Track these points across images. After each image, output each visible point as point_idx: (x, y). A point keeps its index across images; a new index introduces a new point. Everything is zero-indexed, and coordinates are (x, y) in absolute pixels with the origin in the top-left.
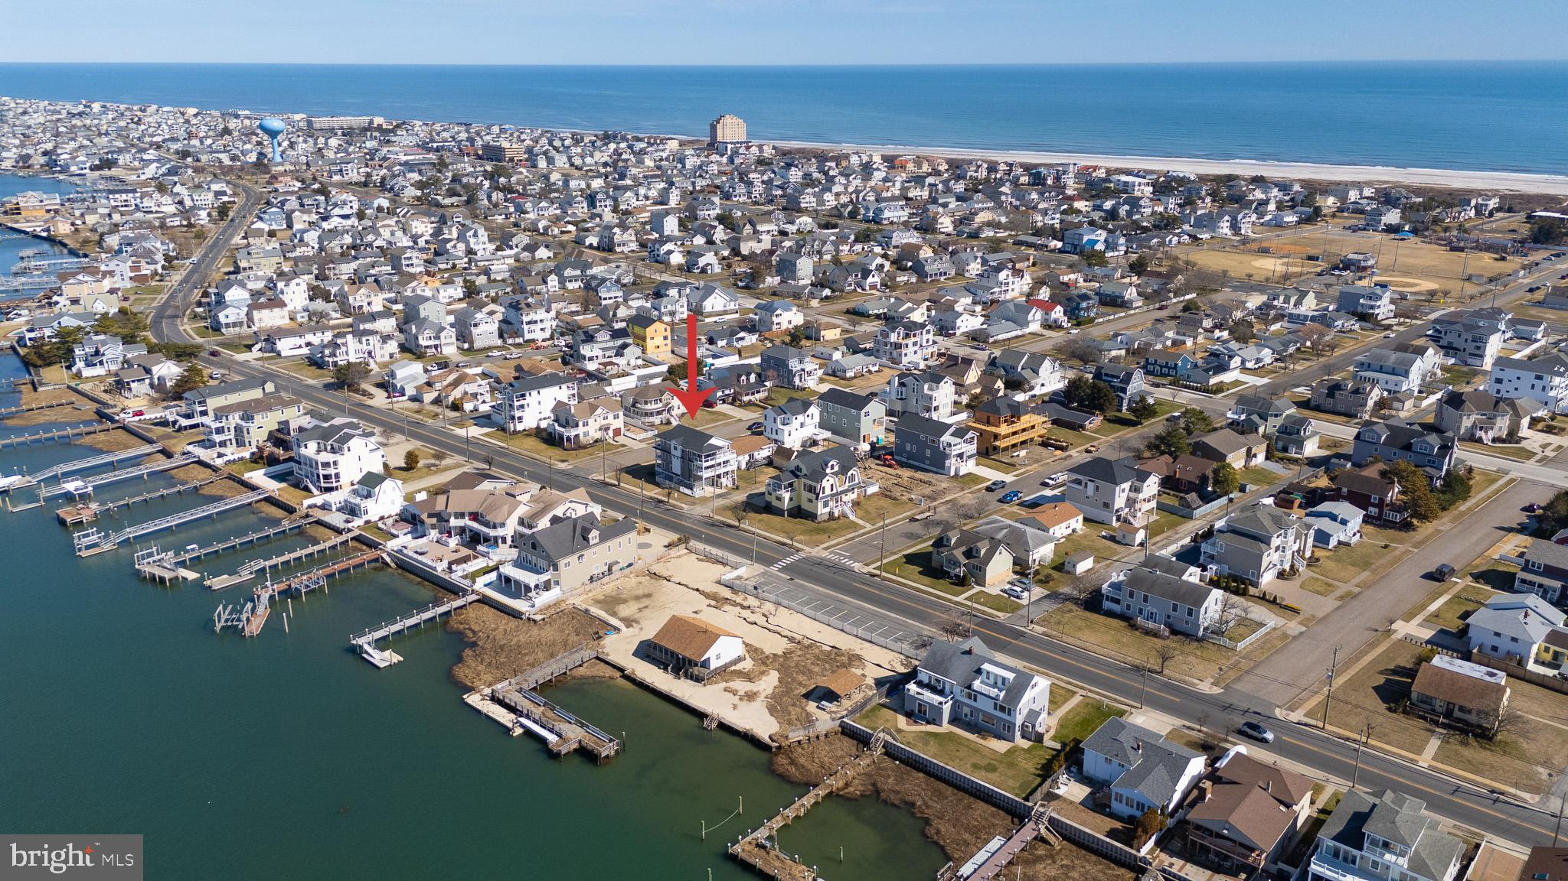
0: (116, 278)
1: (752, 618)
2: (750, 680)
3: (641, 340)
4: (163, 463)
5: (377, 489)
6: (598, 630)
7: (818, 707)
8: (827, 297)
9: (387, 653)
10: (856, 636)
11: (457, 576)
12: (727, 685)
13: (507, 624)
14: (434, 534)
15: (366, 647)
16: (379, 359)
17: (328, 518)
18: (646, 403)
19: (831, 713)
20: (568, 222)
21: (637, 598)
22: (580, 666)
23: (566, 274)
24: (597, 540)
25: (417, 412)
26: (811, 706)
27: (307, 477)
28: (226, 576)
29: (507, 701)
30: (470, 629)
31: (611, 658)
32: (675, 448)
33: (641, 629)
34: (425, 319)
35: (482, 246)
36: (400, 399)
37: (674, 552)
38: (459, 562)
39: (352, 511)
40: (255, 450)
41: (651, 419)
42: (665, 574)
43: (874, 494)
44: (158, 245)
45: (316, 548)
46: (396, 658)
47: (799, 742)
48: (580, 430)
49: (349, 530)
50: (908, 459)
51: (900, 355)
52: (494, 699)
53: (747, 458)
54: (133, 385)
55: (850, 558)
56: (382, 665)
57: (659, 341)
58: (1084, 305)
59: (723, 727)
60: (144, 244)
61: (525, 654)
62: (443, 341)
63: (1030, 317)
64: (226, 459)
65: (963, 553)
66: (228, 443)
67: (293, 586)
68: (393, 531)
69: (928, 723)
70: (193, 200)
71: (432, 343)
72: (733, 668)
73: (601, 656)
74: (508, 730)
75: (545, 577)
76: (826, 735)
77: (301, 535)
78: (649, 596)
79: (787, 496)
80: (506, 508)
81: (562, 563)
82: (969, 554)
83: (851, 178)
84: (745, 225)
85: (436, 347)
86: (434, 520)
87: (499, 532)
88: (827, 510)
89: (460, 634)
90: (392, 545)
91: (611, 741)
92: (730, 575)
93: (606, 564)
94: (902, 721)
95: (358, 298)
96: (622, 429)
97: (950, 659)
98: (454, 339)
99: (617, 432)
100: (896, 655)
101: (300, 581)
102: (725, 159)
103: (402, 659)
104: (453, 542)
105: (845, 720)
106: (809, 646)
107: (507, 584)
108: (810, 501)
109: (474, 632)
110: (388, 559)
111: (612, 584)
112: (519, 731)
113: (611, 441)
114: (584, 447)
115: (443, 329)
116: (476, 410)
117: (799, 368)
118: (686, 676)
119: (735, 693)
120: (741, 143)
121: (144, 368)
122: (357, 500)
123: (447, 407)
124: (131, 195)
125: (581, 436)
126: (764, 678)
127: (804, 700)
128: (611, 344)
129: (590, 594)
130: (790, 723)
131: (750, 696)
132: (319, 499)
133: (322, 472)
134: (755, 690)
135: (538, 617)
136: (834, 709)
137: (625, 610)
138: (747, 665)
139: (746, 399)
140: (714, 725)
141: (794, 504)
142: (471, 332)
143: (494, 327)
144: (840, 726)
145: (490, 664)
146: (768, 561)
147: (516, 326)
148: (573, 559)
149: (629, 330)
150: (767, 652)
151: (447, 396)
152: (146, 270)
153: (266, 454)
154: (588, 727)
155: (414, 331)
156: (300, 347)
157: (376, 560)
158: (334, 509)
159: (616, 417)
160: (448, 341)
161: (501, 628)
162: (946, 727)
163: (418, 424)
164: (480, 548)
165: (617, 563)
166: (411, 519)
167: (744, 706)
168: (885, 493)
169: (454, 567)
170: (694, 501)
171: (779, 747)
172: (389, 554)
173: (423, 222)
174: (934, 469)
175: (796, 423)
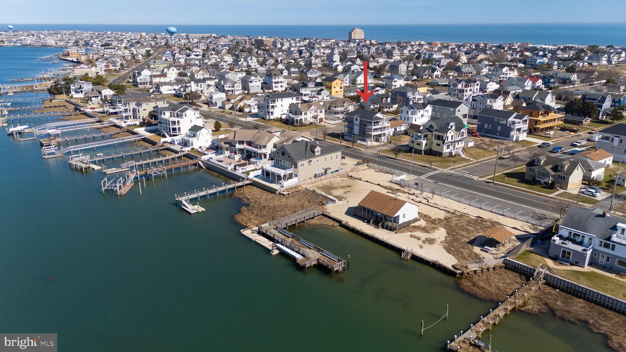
0: (97, 68)
1: (418, 199)
2: (427, 232)
3: (329, 88)
4: (99, 125)
5: (198, 133)
6: (323, 201)
7: (481, 250)
8: (415, 80)
9: (196, 207)
10: (491, 212)
11: (239, 172)
12: (412, 234)
13: (267, 196)
14: (227, 153)
15: (184, 202)
16: (206, 94)
17: (172, 147)
18: (336, 107)
19: (492, 254)
20: (291, 59)
21: (343, 187)
22: (313, 218)
23: (291, 70)
24: (319, 153)
25: (222, 112)
26: (477, 250)
27: (164, 130)
28: (115, 168)
29: (268, 234)
30: (245, 197)
31: (332, 215)
32: (356, 120)
33: (348, 202)
34: (228, 79)
35: (254, 64)
36: (214, 107)
37: (360, 167)
38: (240, 165)
39: (185, 144)
40: (142, 121)
41: (338, 116)
42: (358, 177)
43: (471, 147)
44: (118, 60)
45: (164, 158)
46: (201, 209)
47: (475, 272)
48: (303, 117)
49: (183, 151)
50: (485, 133)
51: (463, 95)
52: (260, 233)
53: (393, 130)
54: (93, 99)
55: (470, 174)
56: (192, 212)
57: (338, 89)
58: (552, 80)
59: (415, 258)
60: (112, 59)
61: (278, 211)
62: (236, 88)
63: (526, 84)
64: (127, 124)
65: (551, 168)
66: (129, 117)
67: (148, 173)
68: (206, 152)
69: (572, 264)
70: (137, 52)
71: (231, 89)
72: (413, 224)
73: (326, 214)
74: (268, 251)
75: (288, 172)
76: (494, 268)
77: (158, 153)
78: (349, 186)
79: (424, 142)
80: (267, 138)
81: (299, 164)
82: (555, 169)
83: (414, 47)
84: (370, 58)
85: (232, 91)
86: (227, 146)
87: (263, 151)
88: (449, 150)
89: (240, 200)
90: (204, 158)
91: (339, 261)
92: (398, 179)
93: (323, 168)
94: (550, 263)
95: (199, 75)
96: (324, 119)
97: (586, 220)
98: (241, 88)
99: (321, 120)
100: (524, 223)
101: (152, 171)
102: (355, 44)
103: (204, 210)
104: (237, 157)
105: (507, 258)
106: (461, 216)
107: (267, 175)
108: (438, 145)
109: (248, 199)
110: (202, 164)
111: (326, 180)
112: (276, 252)
113: (318, 124)
114: (305, 126)
115: (235, 83)
116: (250, 112)
117: (412, 97)
118: (383, 227)
119: (419, 239)
120: (362, 39)
121: (99, 91)
122: (187, 138)
123: (236, 111)
124: (113, 50)
125: (303, 120)
126: (436, 231)
127: (470, 246)
128: (315, 89)
129: (315, 184)
130: (464, 258)
131: (431, 241)
132: (169, 139)
133: (171, 127)
134: (432, 237)
135: (285, 193)
136: (494, 252)
137: (336, 193)
138: (422, 223)
139: (386, 110)
140: (409, 257)
141: (428, 148)
142: (248, 85)
143: (259, 84)
144: (503, 263)
145: (257, 215)
146: (419, 174)
147: (269, 85)
148: (306, 162)
149: (324, 83)
150: (433, 218)
151: (237, 105)
152: (111, 67)
153: (146, 121)
154: (322, 251)
155: (222, 83)
156: (171, 90)
157: (195, 165)
158: (176, 143)
159: (321, 112)
160: (238, 88)
161: (264, 198)
162: (587, 268)
163: (222, 116)
164: (252, 160)
165: (330, 168)
166: (216, 148)
167: (426, 246)
168: (477, 146)
169: (237, 168)
170: (366, 147)
171: (462, 274)
172: (202, 162)
173: (229, 57)
174: (503, 138)
175: (419, 114)
